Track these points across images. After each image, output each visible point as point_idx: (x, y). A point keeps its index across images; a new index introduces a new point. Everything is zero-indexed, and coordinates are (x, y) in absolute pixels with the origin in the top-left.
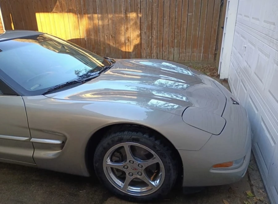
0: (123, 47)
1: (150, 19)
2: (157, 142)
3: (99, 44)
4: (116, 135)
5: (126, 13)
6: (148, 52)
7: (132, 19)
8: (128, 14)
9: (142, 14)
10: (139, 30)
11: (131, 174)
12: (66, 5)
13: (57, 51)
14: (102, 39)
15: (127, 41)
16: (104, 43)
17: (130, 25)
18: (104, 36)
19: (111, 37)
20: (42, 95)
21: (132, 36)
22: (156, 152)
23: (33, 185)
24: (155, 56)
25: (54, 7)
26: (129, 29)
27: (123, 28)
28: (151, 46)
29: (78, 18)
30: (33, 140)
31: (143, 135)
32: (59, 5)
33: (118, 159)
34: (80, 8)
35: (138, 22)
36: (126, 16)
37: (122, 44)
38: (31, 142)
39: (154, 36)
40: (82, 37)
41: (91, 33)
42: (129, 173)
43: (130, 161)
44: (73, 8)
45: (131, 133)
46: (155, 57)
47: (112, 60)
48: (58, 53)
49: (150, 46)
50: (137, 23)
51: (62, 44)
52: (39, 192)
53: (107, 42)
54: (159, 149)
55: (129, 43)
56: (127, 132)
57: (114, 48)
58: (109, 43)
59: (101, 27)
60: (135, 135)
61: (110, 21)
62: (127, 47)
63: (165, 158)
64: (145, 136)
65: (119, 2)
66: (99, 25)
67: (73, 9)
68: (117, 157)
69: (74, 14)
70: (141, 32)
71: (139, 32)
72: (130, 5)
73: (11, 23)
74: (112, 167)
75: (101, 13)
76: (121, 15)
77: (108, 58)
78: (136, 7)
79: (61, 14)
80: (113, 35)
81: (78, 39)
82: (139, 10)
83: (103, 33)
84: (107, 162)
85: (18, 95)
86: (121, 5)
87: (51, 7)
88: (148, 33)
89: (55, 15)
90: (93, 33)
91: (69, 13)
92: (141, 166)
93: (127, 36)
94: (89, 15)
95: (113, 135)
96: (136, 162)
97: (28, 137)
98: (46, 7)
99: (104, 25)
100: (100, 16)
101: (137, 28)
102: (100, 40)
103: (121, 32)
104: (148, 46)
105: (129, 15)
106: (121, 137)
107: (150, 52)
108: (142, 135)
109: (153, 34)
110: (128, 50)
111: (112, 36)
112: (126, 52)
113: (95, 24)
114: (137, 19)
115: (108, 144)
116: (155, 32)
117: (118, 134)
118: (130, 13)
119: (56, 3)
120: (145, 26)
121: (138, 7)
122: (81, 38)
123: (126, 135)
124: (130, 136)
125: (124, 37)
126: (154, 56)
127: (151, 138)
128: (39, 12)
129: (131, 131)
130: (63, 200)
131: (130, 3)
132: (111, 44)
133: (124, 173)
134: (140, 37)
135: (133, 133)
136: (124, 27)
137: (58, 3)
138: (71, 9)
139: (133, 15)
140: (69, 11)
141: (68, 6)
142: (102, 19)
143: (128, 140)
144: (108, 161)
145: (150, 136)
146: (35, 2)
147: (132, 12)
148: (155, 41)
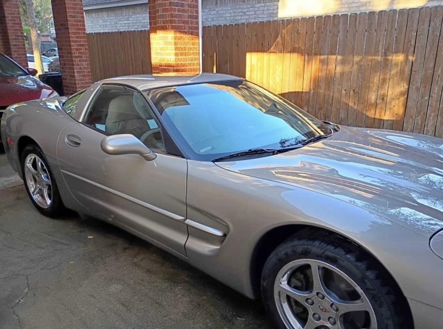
0: (371, 110)
1: (432, 65)
2: (370, 274)
3: (331, 102)
4: (301, 242)
5: (386, 54)
6: (417, 123)
7: (396, 65)
8: (389, 56)
9: (416, 56)
10: (405, 84)
11: (317, 316)
12: (290, 41)
13: (264, 111)
14: (336, 95)
15: (379, 101)
16: (339, 102)
17: (390, 74)
18: (342, 91)
19: (352, 92)
20: (212, 161)
21: (390, 93)
22: (366, 291)
23: (180, 286)
24: (431, 131)
25: (273, 45)
26: (388, 81)
27: (376, 80)
28: (424, 114)
29: (305, 60)
30: (188, 222)
31: (346, 254)
32: (280, 41)
33: (299, 284)
34: (310, 46)
35: (407, 70)
36: (386, 60)
37: (371, 105)
38: (186, 224)
39: (435, 96)
40: (306, 90)
41: (321, 84)
42: (314, 314)
43: (318, 294)
44: (300, 45)
45: (326, 245)
46: (430, 133)
47: (336, 127)
48: (265, 113)
49: (422, 113)
50: (404, 71)
51: (274, 101)
52: (183, 298)
53: (344, 100)
54: (372, 288)
55: (384, 106)
56: (320, 242)
57: (354, 110)
58: (347, 102)
59: (338, 75)
60: (331, 251)
61: (356, 66)
62: (377, 110)
63: (381, 306)
64: (348, 256)
65: (377, 37)
66: (335, 73)
67: (299, 47)
68: (299, 280)
69: (299, 55)
70: (409, 86)
71: (406, 87)
72: (396, 41)
73: (214, 65)
74: (289, 294)
75: (343, 54)
76: (376, 57)
77: (331, 123)
78: (406, 45)
79: (281, 55)
80: (357, 90)
81: (299, 92)
82: (412, 49)
83: (339, 85)
84: (281, 284)
85: (183, 157)
86: (380, 41)
87: (269, 44)
88: (422, 90)
89: (273, 56)
90: (324, 85)
91: (292, 54)
92: (336, 308)
93: (381, 92)
94: (322, 57)
95: (296, 243)
96: (327, 297)
97: (183, 217)
98: (262, 44)
99: (343, 73)
100: (339, 57)
101: (402, 80)
102: (333, 96)
103: (371, 85)
104: (419, 113)
105: (390, 58)
106: (308, 249)
107: (422, 123)
108: (344, 253)
109: (433, 92)
110: (380, 115)
111: (354, 90)
112: (374, 119)
113: (330, 71)
114: (406, 65)
115: (286, 254)
116: (437, 88)
117: (304, 242)
118: (394, 55)
119: (277, 38)
120: (418, 78)
121: (411, 45)
122: (304, 91)
123: (316, 247)
124: (323, 251)
125: (376, 93)
126: (428, 131)
127: (359, 264)
128: (251, 51)
129: (326, 242)
130: (210, 321)
131: (396, 37)
132: (350, 104)
133: (305, 311)
134: (406, 96)
135: (329, 246)
136: (379, 76)
137: (279, 39)
138: (296, 48)
139: (398, 58)
140: (293, 50)
141: (293, 43)
142: (343, 62)
143: (318, 257)
144: (283, 283)
145: (358, 259)
146: (249, 38)
147: (397, 52)
148: (434, 104)
